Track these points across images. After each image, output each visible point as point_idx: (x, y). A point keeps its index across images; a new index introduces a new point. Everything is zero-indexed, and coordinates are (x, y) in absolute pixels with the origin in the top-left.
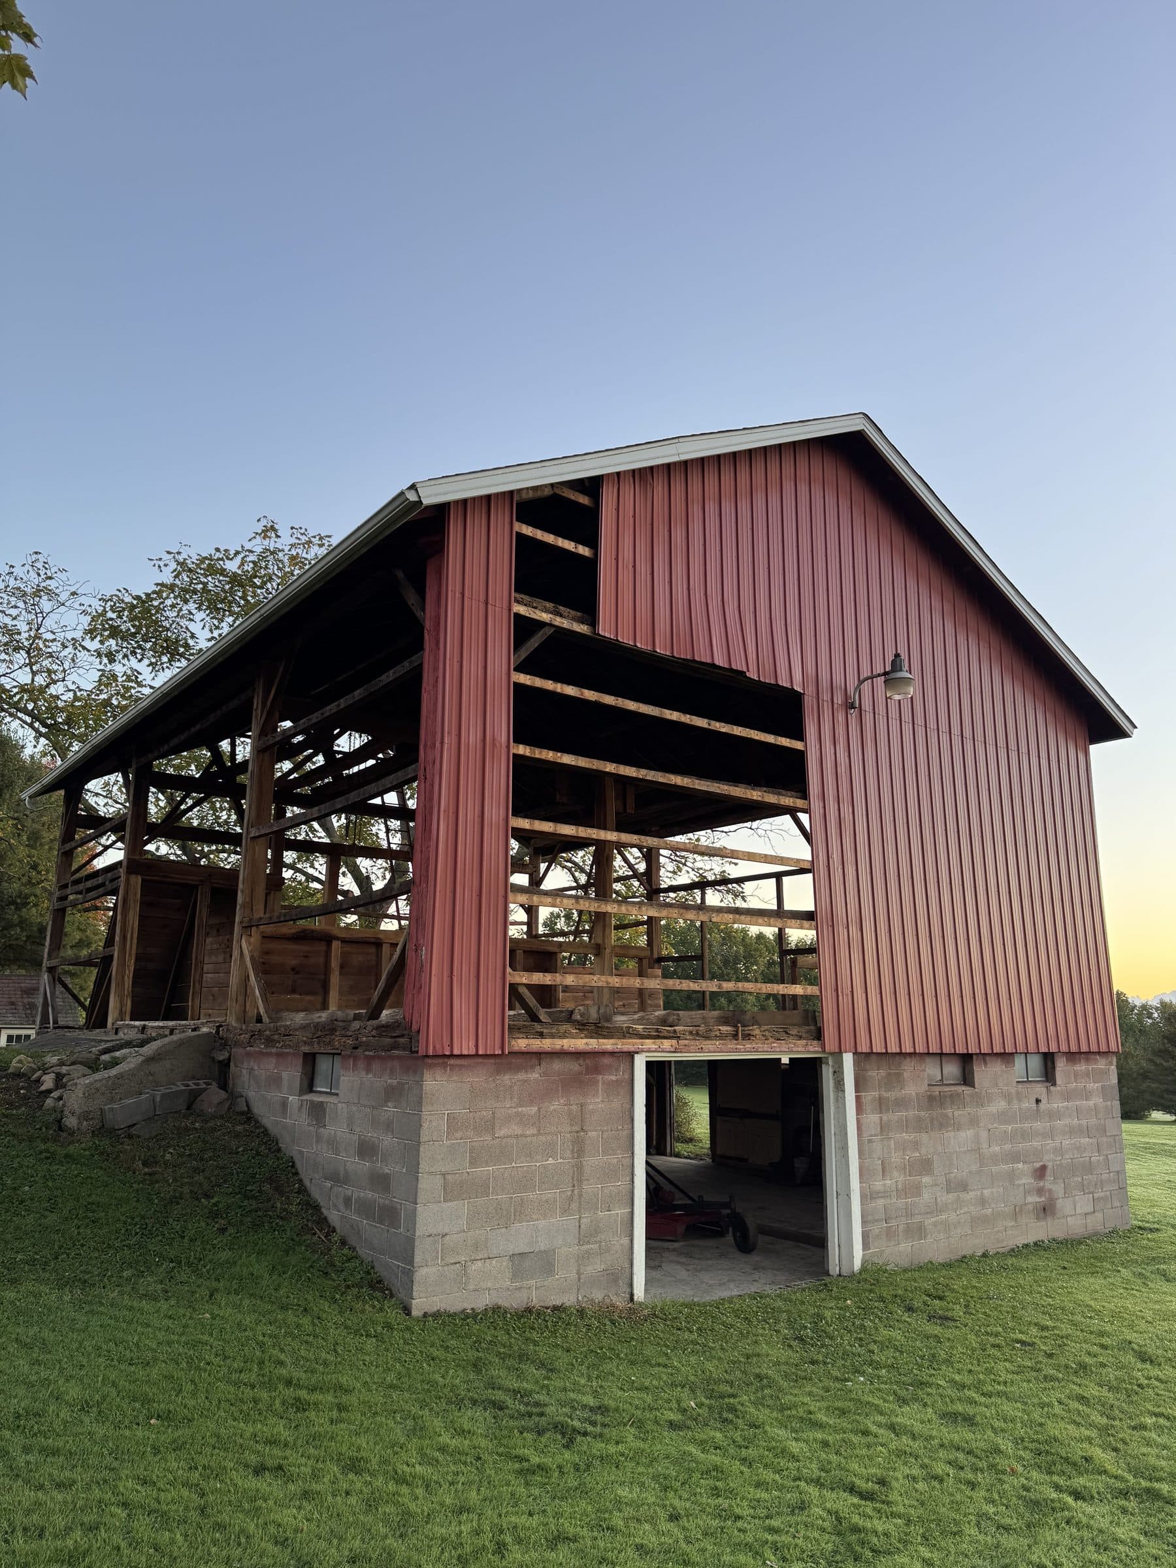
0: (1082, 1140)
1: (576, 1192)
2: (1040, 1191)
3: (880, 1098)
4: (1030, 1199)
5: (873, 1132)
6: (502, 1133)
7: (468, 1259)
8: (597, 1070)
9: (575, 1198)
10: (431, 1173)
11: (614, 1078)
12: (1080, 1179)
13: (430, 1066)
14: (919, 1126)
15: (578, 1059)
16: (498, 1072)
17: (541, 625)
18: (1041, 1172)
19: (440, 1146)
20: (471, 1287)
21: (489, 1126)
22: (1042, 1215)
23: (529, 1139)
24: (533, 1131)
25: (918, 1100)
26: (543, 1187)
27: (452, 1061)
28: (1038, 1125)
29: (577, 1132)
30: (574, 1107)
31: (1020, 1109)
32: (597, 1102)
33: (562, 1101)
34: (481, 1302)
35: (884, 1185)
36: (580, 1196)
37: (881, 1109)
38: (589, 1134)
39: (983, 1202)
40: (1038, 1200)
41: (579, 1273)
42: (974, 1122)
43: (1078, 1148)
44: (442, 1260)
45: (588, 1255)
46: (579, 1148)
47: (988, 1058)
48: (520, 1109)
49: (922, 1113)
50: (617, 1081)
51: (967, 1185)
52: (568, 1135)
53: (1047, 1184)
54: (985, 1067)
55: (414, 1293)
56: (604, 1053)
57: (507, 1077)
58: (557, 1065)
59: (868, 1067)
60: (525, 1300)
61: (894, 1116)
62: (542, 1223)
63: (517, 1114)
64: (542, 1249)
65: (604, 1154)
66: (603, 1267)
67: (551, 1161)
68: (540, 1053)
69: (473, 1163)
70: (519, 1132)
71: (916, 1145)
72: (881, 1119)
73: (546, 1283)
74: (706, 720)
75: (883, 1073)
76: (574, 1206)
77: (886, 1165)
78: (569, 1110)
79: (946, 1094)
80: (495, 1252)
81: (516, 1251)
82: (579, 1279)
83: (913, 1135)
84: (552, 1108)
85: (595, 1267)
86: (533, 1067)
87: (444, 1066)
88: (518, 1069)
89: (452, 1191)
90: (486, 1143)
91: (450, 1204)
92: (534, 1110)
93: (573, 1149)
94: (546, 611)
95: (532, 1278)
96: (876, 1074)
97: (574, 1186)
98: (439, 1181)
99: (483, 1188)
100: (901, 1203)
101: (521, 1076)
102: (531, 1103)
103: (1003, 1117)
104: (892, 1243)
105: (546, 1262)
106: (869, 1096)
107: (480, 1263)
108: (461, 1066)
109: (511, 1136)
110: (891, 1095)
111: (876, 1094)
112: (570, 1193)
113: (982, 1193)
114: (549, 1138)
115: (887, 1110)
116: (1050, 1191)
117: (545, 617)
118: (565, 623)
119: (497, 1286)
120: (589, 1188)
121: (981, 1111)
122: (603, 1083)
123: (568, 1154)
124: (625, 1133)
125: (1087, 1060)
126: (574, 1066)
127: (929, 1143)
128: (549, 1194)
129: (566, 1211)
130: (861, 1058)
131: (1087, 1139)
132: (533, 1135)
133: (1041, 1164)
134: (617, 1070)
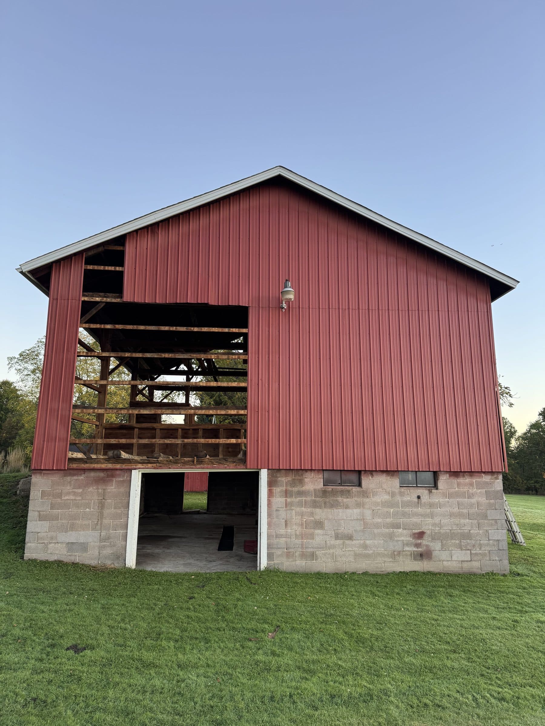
0: (463, 521)
1: (99, 522)
2: (417, 545)
3: (286, 490)
4: (407, 548)
5: (280, 506)
6: (65, 498)
7: (48, 542)
8: (113, 476)
9: (99, 524)
10: (33, 511)
12: (458, 542)
13: (35, 473)
14: (315, 505)
15: (103, 472)
16: (65, 476)
17: (97, 303)
18: (421, 535)
19: (38, 501)
20: (49, 552)
21: (60, 495)
22: (419, 558)
23: (78, 501)
24: (80, 498)
25: (315, 492)
26: (84, 519)
27: (44, 472)
28: (420, 510)
29: (101, 500)
30: (100, 490)
31: (402, 501)
32: (112, 488)
33: (94, 488)
34: (52, 558)
35: (286, 532)
36: (101, 524)
37: (286, 496)
38: (107, 500)
39: (365, 547)
40: (416, 549)
41: (99, 553)
42: (359, 505)
43: (458, 525)
44: (37, 541)
45: (104, 547)
46: (102, 506)
47: (374, 473)
48: (74, 490)
49: (318, 499)
50: (123, 480)
51: (353, 537)
52: (97, 501)
53: (424, 542)
54: (372, 477)
55: (25, 552)
56: (117, 469)
57: (69, 478)
58: (92, 474)
59: (278, 476)
60: (73, 560)
61: (296, 500)
62: (82, 533)
63: (73, 492)
64: (82, 542)
65: (115, 508)
66: (112, 552)
67: (88, 510)
68: (85, 469)
69: (52, 508)
70: (74, 498)
71: (312, 514)
72: (286, 500)
73: (83, 555)
74: (185, 328)
75: (289, 479)
76: (98, 527)
77: (288, 522)
78: (98, 491)
79: (338, 490)
80: (60, 541)
81: (70, 541)
82: (99, 555)
83: (310, 509)
84: (89, 490)
85: (108, 551)
86: (81, 475)
87: (41, 473)
88: (74, 475)
89: (42, 518)
90: (58, 501)
91: (41, 522)
92: (81, 490)
93: (99, 506)
94: (100, 296)
95: (77, 552)
96: (283, 479)
97: (98, 520)
98: (36, 514)
99: (56, 518)
101: (75, 478)
102: (79, 488)
103: (386, 504)
104: (291, 560)
105: (84, 547)
106: (277, 490)
107: (53, 544)
108: (48, 474)
109: (69, 500)
110: (295, 489)
111: (284, 488)
112: (96, 522)
113: (365, 541)
114: (87, 501)
115: (292, 496)
116: (427, 546)
117: (98, 299)
118: (109, 300)
119: (61, 553)
120: (106, 521)
121: (367, 500)
122: (116, 481)
123: (96, 507)
124: (126, 501)
125: (471, 476)
126: (101, 474)
127: (320, 514)
128: (86, 522)
129: (94, 529)
130: (274, 472)
131: (468, 520)
132: (80, 500)
133: (421, 530)
134: (123, 476)
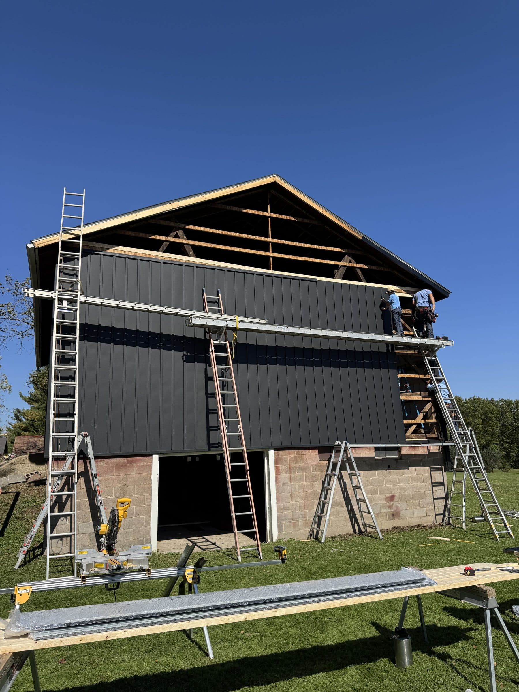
0: (419, 484)
2: (390, 507)
3: (290, 467)
4: (383, 510)
5: (286, 481)
6: (85, 487)
11: (142, 464)
12: (417, 501)
14: (313, 478)
18: (392, 498)
21: (79, 484)
22: (392, 517)
25: (313, 467)
28: (390, 477)
29: (123, 486)
30: (121, 477)
31: (377, 471)
32: (133, 474)
33: (115, 474)
35: (292, 504)
37: (290, 472)
38: (129, 486)
40: (389, 510)
41: (123, 540)
43: (416, 488)
45: (128, 533)
46: (124, 492)
49: (315, 473)
52: (118, 487)
53: (395, 503)
58: (113, 461)
59: (283, 454)
61: (298, 475)
65: (137, 494)
66: (135, 538)
67: (109, 497)
71: (311, 487)
72: (290, 476)
75: (292, 456)
77: (293, 496)
78: (119, 477)
81: (93, 532)
82: (124, 543)
83: (309, 483)
84: (110, 477)
92: (101, 478)
93: (121, 493)
96: (287, 457)
100: (302, 512)
103: (366, 474)
104: (297, 529)
110: (297, 466)
111: (288, 465)
114: (108, 489)
115: (294, 472)
116: (397, 507)
122: (137, 467)
123: (118, 494)
124: (148, 486)
128: (108, 510)
131: (423, 483)
133: (392, 494)
134: (144, 461)
